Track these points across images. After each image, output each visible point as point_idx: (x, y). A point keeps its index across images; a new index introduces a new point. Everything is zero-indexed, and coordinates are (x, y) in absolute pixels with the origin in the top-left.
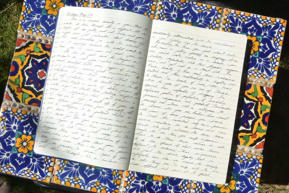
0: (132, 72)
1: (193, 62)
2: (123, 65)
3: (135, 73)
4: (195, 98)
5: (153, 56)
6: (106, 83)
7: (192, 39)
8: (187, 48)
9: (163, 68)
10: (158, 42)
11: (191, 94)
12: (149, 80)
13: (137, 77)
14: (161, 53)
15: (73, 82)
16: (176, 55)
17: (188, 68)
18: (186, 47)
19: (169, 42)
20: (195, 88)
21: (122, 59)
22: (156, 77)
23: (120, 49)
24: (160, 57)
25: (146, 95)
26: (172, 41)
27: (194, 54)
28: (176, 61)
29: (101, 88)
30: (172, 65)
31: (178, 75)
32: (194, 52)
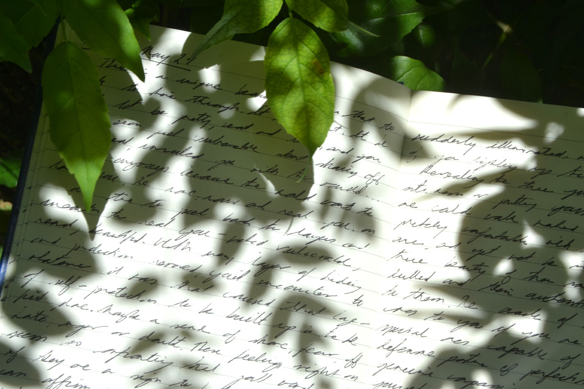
0: (337, 283)
1: (565, 243)
2: (310, 254)
3: (348, 284)
4: (576, 381)
5: (412, 222)
6: (246, 321)
7: (559, 155)
8: (539, 189)
9: (450, 265)
10: (430, 171)
11: (562, 364)
12: (397, 310)
13: (356, 300)
14: (441, 211)
15: (112, 311)
16: (498, 218)
17: (547, 266)
18: (535, 187)
19: (472, 171)
20: (575, 342)
21: (307, 235)
22: (423, 299)
23: (298, 198)
24: (437, 225)
25: (386, 366)
26: (483, 166)
27: (570, 209)
28: (497, 237)
29: (226, 338)
30: (481, 253)
31: (505, 291)
32: (567, 203)
